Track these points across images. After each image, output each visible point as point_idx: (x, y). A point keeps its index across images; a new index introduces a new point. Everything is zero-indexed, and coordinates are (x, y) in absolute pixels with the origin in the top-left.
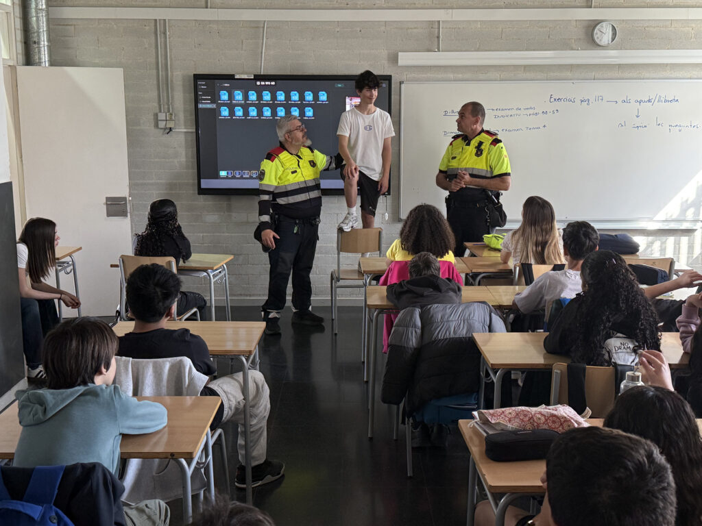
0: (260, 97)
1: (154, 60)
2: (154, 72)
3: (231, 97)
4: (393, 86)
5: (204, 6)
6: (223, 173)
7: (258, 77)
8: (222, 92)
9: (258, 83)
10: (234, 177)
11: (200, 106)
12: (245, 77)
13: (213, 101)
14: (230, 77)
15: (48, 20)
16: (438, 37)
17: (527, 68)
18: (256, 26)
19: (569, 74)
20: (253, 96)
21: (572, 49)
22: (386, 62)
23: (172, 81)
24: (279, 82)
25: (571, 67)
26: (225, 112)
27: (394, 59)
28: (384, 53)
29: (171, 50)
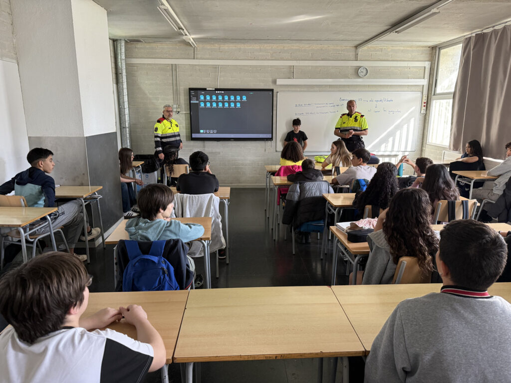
0: (217, 98)
1: (171, 82)
2: (172, 87)
3: (205, 98)
4: (274, 94)
5: (193, 57)
6: (202, 131)
7: (217, 90)
8: (201, 96)
9: (217, 92)
10: (206, 133)
11: (192, 102)
12: (211, 89)
13: (197, 100)
14: (205, 89)
15: (126, 64)
16: (293, 73)
17: (330, 86)
18: (215, 67)
19: (348, 89)
20: (214, 98)
21: (349, 78)
22: (271, 83)
23: (179, 91)
24: (225, 91)
25: (349, 86)
26: (202, 105)
27: (275, 82)
28: (270, 79)
29: (179, 77)
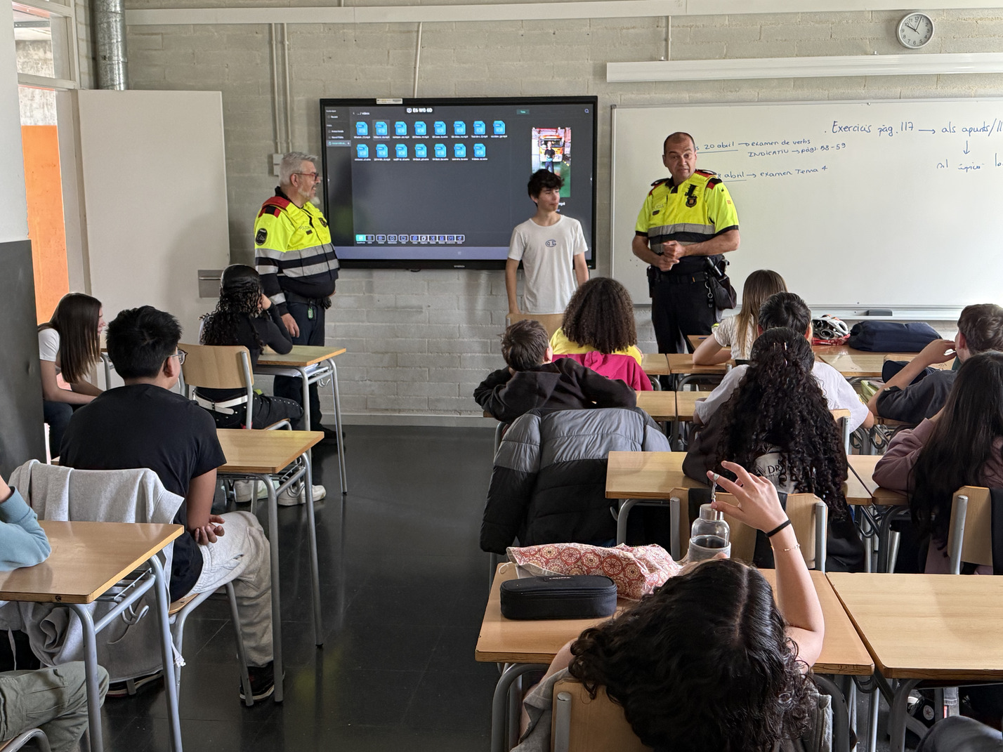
0: (411, 130)
1: (268, 81)
2: (269, 97)
3: (371, 131)
4: (600, 112)
5: (337, 4)
6: (360, 238)
7: (409, 102)
8: (359, 124)
9: (409, 110)
10: (375, 244)
11: (329, 143)
12: (391, 101)
13: (347, 137)
14: (371, 102)
15: (124, 28)
16: (666, 40)
17: (799, 82)
18: (407, 31)
19: (862, 91)
20: (401, 129)
21: (866, 54)
22: (591, 77)
23: (292, 109)
24: (437, 108)
25: (866, 80)
26: (363, 152)
27: (601, 72)
28: (589, 64)
29: (291, 66)
